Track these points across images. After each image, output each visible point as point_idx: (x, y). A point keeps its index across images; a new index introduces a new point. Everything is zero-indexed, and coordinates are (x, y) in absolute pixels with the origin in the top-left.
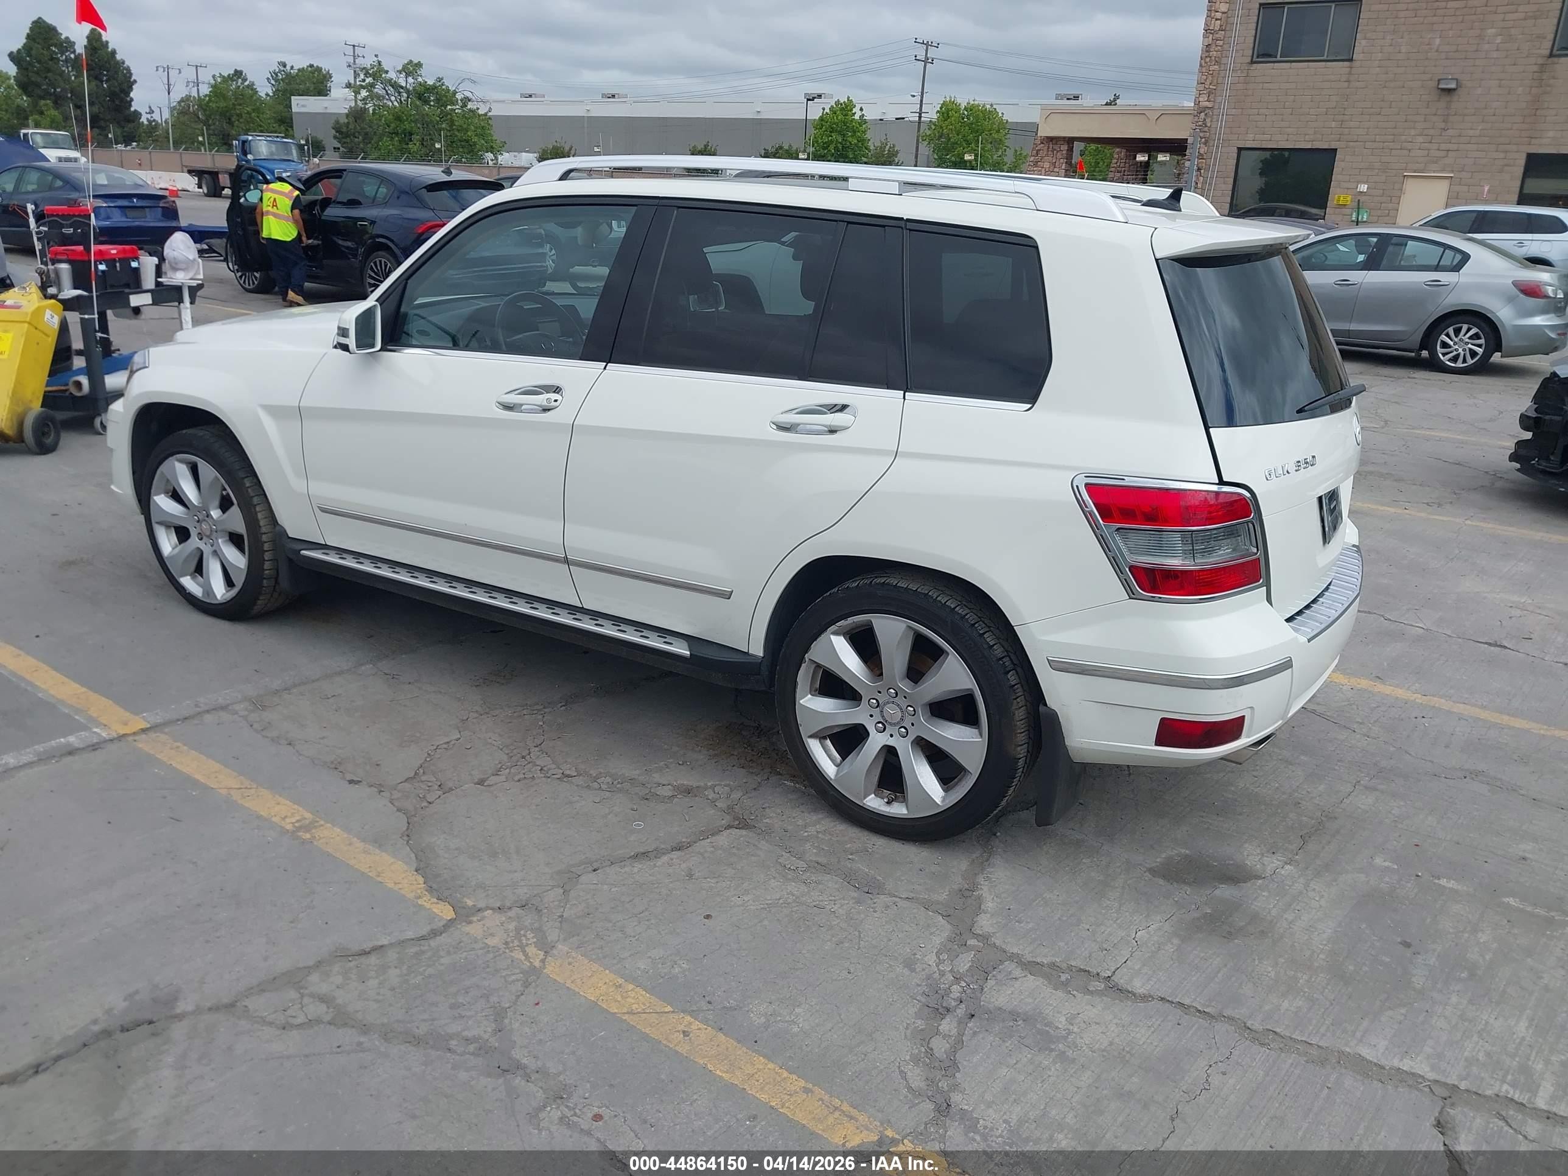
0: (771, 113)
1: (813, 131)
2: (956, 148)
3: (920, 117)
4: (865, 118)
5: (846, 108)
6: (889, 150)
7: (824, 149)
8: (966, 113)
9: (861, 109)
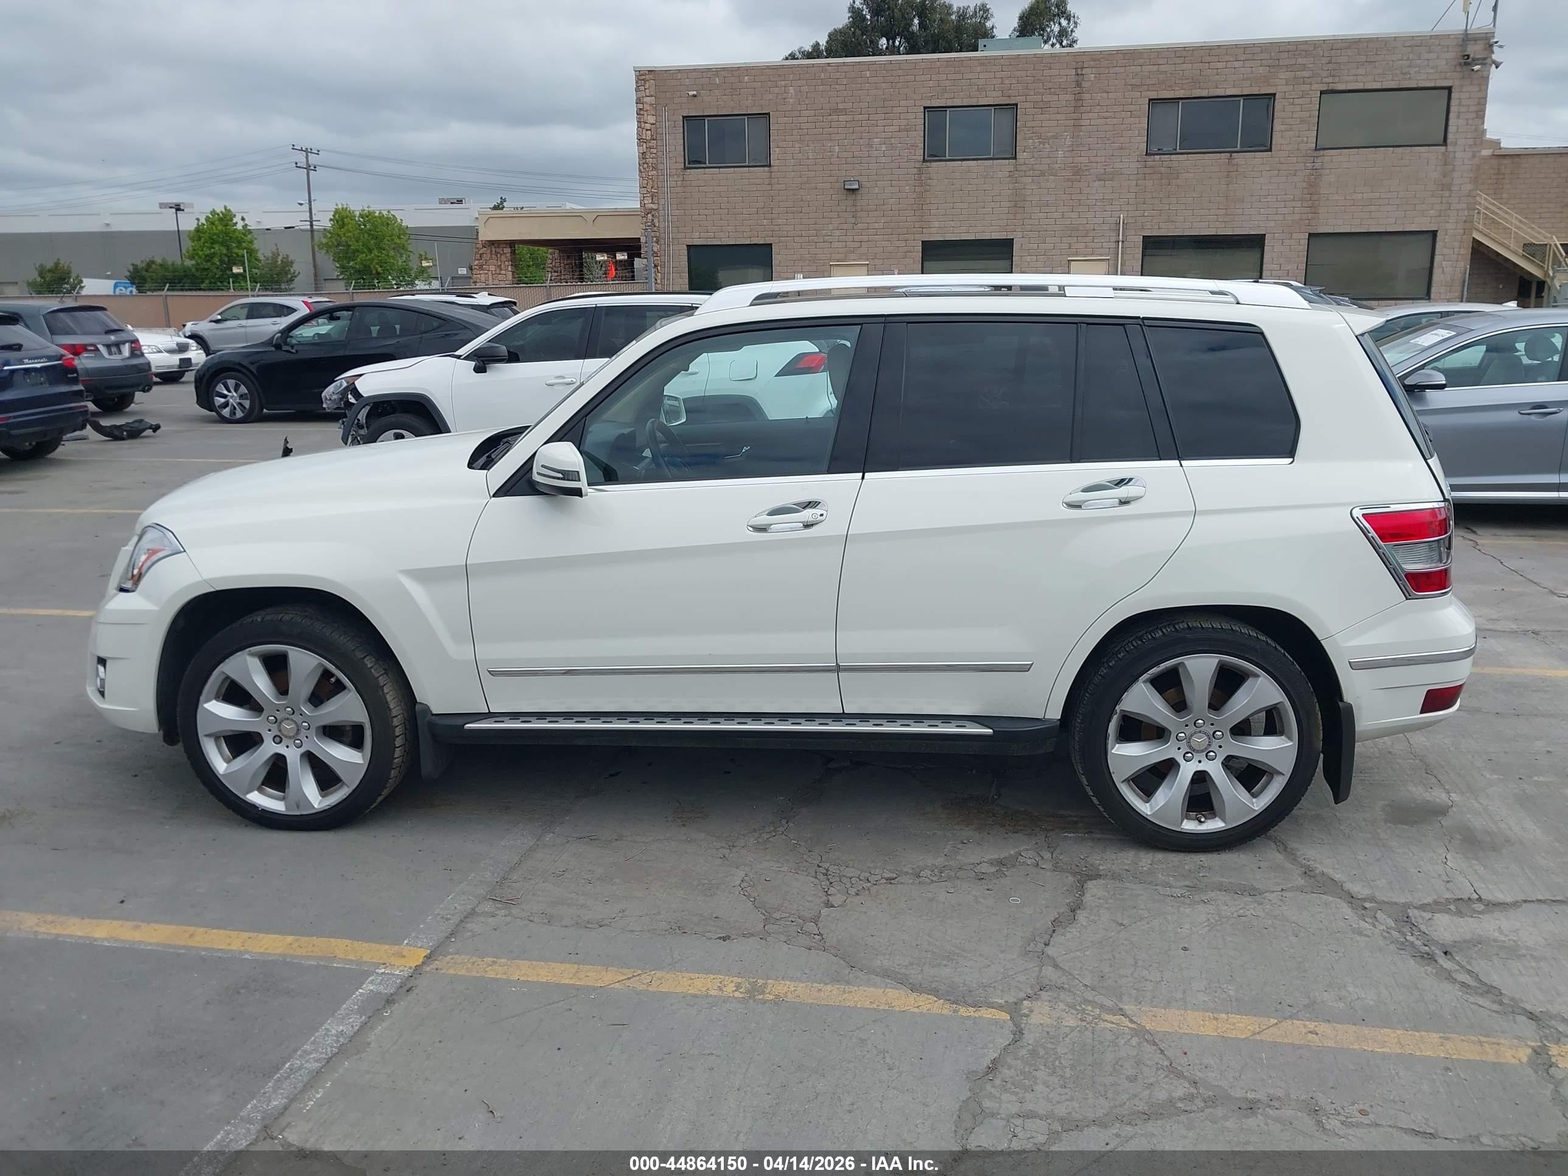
0: (121, 225)
1: (190, 243)
2: (358, 256)
3: (312, 225)
4: (249, 228)
5: (226, 218)
6: (282, 261)
7: (208, 261)
8: (361, 219)
9: (243, 219)
